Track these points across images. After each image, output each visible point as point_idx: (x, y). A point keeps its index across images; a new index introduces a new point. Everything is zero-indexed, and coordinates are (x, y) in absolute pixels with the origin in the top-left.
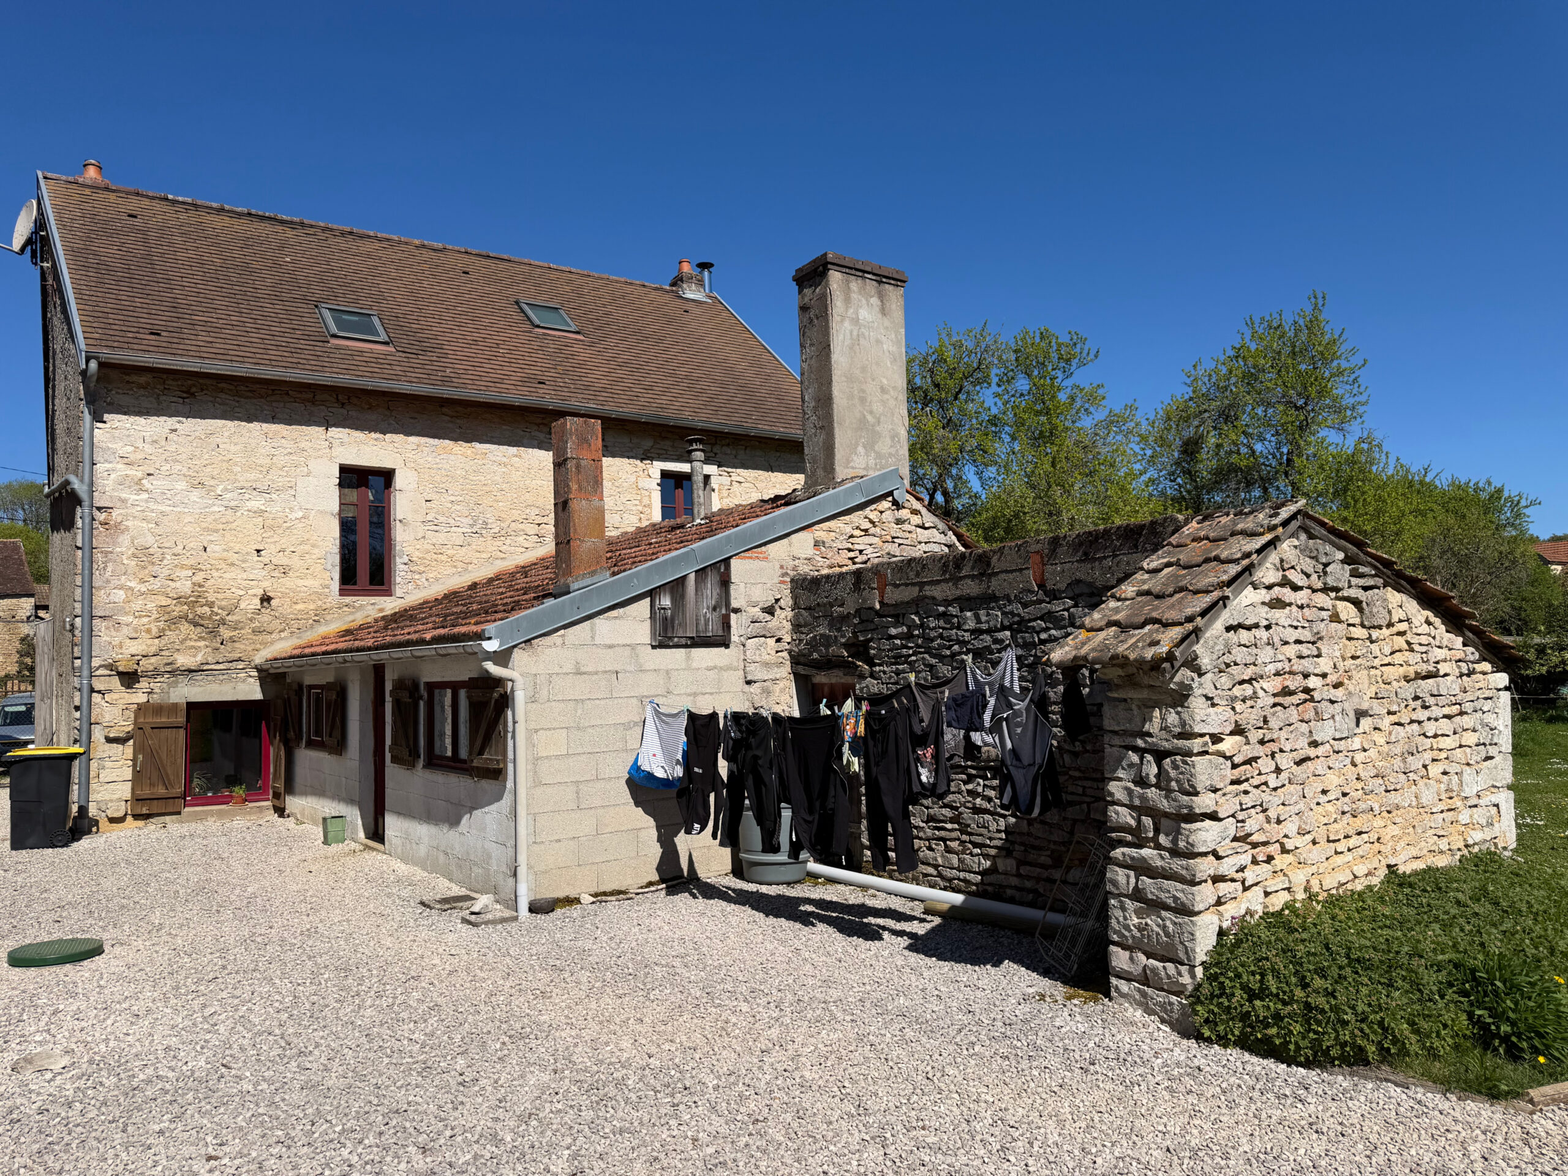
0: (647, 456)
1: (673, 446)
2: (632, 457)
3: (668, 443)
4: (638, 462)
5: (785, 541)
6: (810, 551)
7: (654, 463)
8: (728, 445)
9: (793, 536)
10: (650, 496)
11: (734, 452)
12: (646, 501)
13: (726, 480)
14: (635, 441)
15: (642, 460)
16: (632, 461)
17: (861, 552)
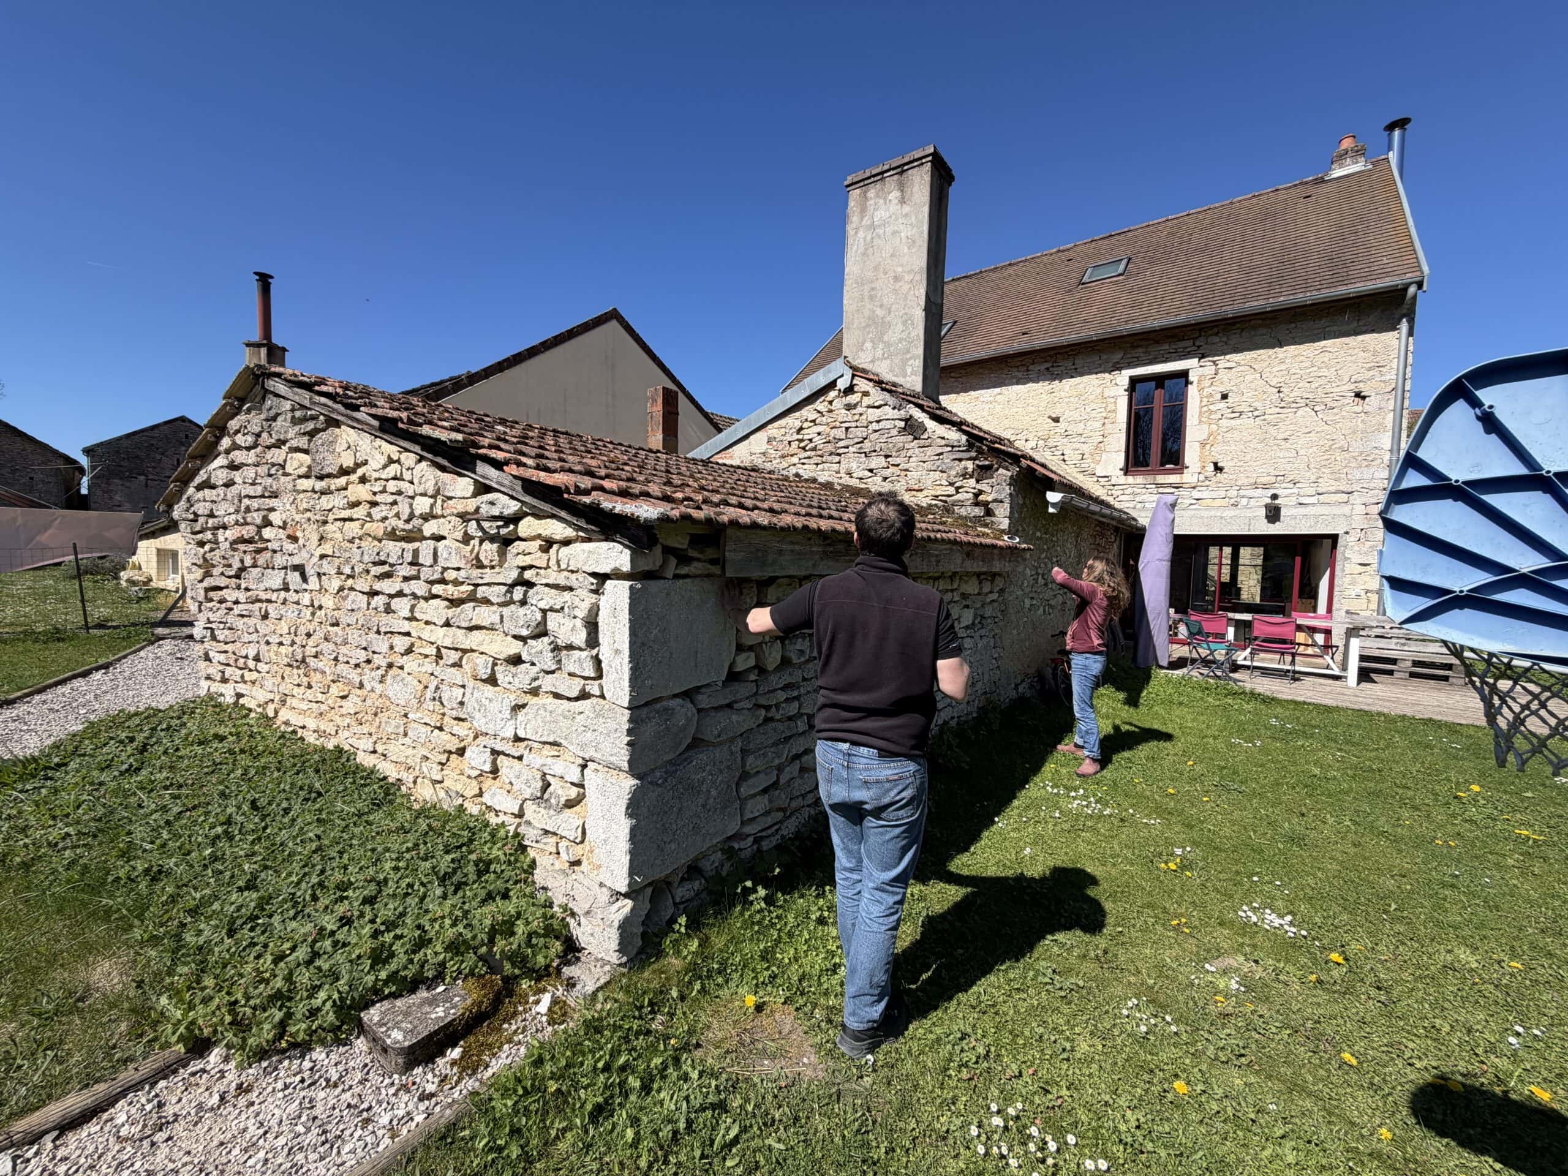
0: (1117, 367)
1: (1146, 352)
2: (1101, 372)
3: (1140, 350)
4: (1107, 375)
5: (746, 442)
6: (764, 447)
7: (1123, 372)
8: (1217, 334)
9: (752, 437)
10: (1115, 403)
11: (1224, 339)
12: (1111, 407)
13: (1209, 369)
14: (1104, 357)
15: (1110, 372)
16: (1099, 375)
17: (811, 440)
